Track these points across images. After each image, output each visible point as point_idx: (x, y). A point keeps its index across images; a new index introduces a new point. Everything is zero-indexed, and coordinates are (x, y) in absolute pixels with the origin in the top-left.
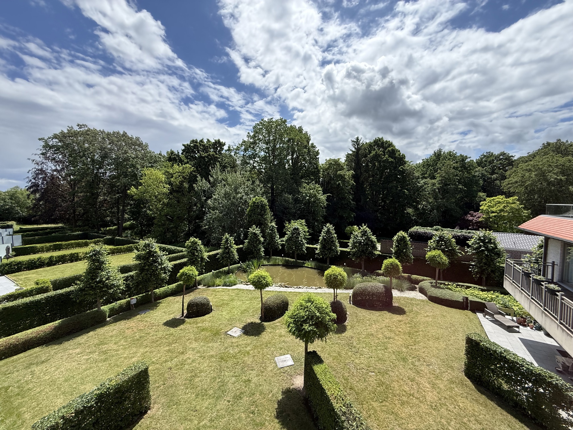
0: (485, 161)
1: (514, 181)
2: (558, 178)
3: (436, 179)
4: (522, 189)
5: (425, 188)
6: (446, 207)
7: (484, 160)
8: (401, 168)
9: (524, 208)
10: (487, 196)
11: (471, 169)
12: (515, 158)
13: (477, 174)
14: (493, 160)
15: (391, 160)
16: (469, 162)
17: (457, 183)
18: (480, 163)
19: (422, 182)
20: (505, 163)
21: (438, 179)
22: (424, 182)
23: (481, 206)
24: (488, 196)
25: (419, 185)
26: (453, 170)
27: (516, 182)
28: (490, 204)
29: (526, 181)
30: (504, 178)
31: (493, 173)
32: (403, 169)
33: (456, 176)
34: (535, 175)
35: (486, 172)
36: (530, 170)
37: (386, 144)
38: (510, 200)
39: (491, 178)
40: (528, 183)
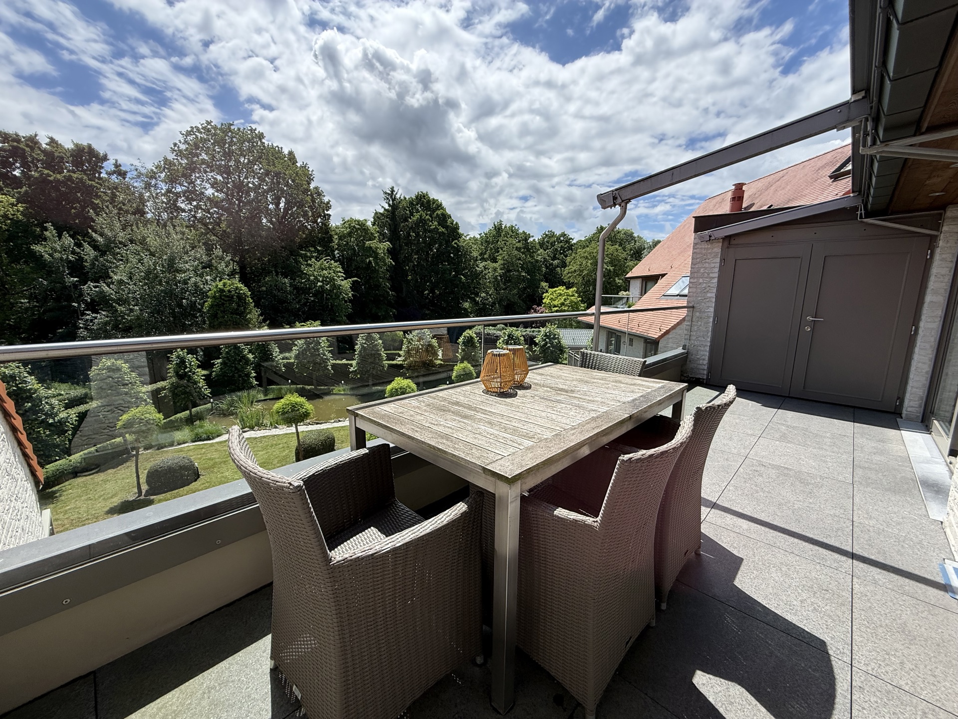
0: (547, 242)
1: (573, 270)
2: (608, 268)
3: (497, 262)
4: (580, 279)
5: (485, 274)
6: (508, 300)
7: (546, 240)
8: (455, 243)
9: (581, 301)
10: (549, 287)
11: (534, 252)
12: (574, 241)
13: (539, 258)
14: (555, 242)
15: (441, 229)
16: (532, 243)
17: (520, 269)
18: (542, 244)
19: (481, 265)
20: (566, 246)
21: (500, 262)
22: (484, 266)
23: (543, 299)
24: (551, 287)
25: (478, 269)
26: (516, 252)
27: (575, 271)
28: (552, 296)
29: (583, 270)
30: (564, 265)
31: (554, 258)
32: (458, 246)
33: (519, 260)
34: (591, 264)
35: (548, 256)
36: (587, 258)
37: (433, 203)
38: (570, 291)
39: (552, 264)
40: (585, 272)
